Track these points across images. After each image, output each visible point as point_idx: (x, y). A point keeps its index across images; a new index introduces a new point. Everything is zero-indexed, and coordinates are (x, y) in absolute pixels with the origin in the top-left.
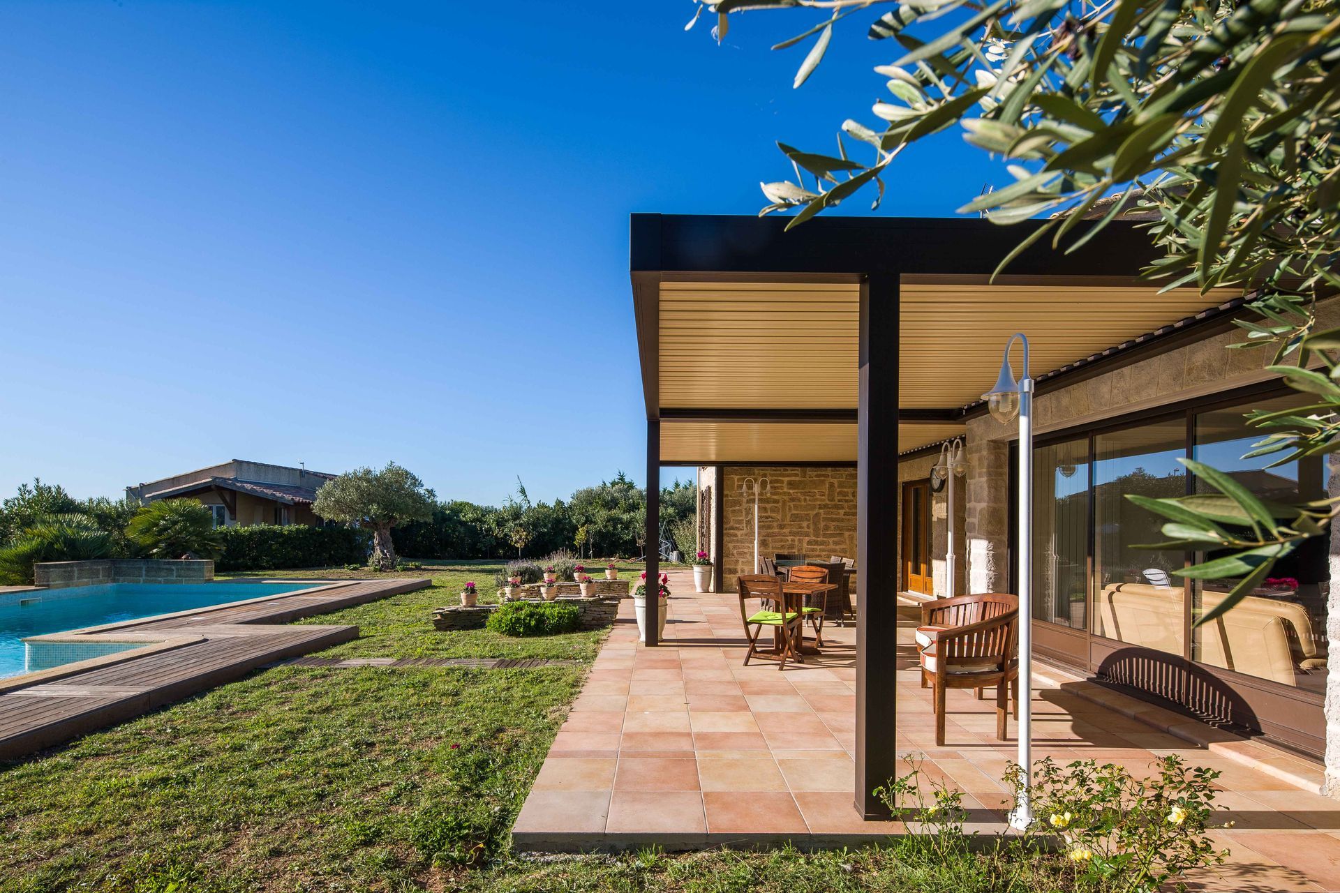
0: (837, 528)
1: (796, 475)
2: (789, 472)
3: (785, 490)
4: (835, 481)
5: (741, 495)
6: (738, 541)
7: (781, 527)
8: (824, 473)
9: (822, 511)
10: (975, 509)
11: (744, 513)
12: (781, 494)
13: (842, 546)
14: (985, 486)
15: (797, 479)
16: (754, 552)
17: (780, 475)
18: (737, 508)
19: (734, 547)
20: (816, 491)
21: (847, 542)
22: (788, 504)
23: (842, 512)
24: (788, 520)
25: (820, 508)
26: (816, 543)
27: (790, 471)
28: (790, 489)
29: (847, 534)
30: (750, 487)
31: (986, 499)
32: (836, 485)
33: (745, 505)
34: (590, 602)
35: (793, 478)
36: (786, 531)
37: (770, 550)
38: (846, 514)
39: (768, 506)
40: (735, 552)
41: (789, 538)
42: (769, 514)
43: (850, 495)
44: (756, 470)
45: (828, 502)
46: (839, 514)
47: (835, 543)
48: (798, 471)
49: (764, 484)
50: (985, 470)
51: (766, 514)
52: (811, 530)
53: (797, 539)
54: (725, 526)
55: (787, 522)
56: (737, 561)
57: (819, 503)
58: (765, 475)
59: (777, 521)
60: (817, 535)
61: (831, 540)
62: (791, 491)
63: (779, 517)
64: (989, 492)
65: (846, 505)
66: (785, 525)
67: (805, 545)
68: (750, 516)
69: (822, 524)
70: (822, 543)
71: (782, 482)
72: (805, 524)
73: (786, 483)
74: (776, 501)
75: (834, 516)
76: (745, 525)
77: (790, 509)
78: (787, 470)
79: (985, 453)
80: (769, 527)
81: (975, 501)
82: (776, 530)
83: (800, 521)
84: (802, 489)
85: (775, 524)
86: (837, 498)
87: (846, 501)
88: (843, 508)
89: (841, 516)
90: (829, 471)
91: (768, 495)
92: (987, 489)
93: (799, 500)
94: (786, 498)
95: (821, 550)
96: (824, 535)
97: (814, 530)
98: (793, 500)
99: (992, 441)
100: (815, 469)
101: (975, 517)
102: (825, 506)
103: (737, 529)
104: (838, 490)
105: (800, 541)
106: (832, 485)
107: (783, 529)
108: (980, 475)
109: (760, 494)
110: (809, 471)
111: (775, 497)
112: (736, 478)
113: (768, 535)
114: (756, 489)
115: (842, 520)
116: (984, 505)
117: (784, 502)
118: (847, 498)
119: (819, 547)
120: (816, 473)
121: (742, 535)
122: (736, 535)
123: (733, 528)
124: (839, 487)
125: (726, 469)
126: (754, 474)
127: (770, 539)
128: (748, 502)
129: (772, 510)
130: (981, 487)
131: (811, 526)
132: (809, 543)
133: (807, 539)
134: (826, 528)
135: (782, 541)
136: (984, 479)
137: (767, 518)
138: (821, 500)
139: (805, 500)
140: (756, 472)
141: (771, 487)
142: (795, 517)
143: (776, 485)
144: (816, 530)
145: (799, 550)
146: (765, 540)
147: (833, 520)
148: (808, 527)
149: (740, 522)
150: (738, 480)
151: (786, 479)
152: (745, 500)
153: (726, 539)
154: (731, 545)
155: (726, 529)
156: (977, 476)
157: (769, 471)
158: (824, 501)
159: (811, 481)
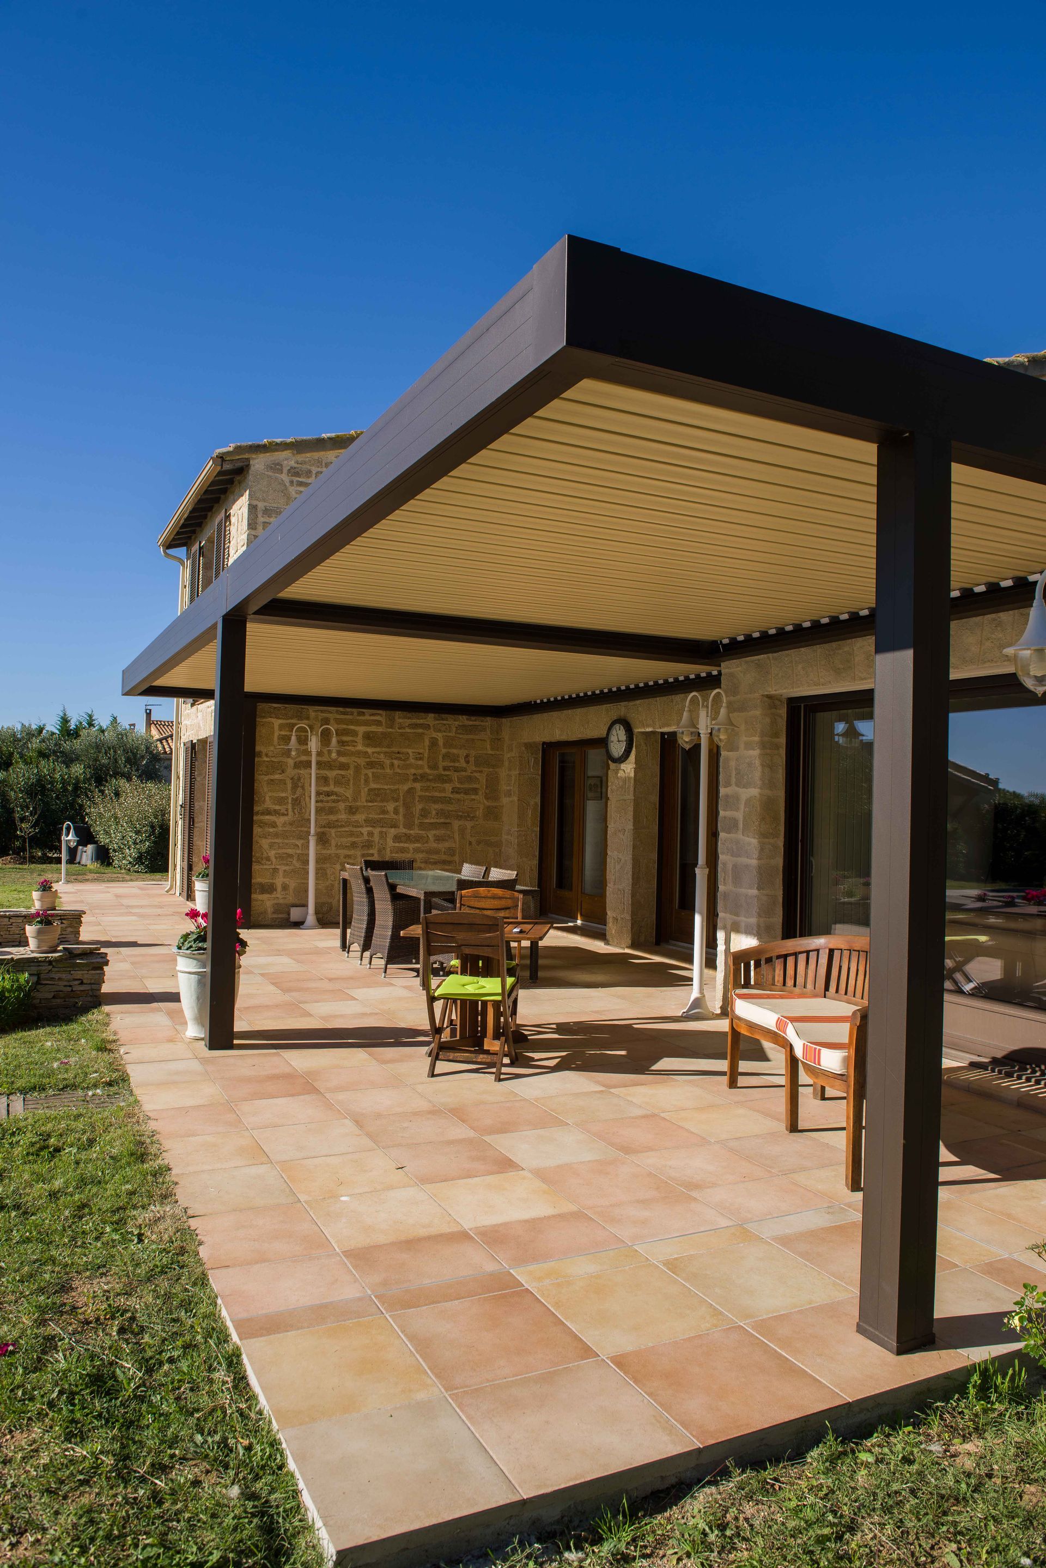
0: (440, 813)
1: (378, 723)
2: (367, 717)
3: (360, 747)
4: (439, 736)
5: (287, 753)
6: (276, 835)
7: (352, 810)
8: (421, 721)
9: (418, 786)
10: (737, 798)
11: (289, 785)
12: (353, 754)
13: (447, 845)
14: (757, 762)
15: (380, 729)
16: (308, 855)
17: (352, 722)
18: (277, 777)
19: (271, 846)
20: (410, 751)
21: (457, 837)
22: (364, 771)
23: (448, 787)
24: (364, 799)
25: (415, 780)
26: (408, 838)
27: (368, 715)
28: (368, 746)
29: (456, 824)
30: (303, 741)
31: (759, 783)
32: (441, 743)
33: (291, 772)
34: (50, 963)
35: (373, 728)
36: (360, 817)
37: (332, 851)
38: (455, 791)
39: (331, 774)
40: (272, 854)
41: (365, 830)
42: (331, 788)
43: (462, 760)
44: (312, 711)
45: (428, 771)
46: (444, 790)
47: (438, 839)
48: (381, 716)
49: (325, 737)
50: (757, 739)
51: (326, 789)
52: (401, 817)
53: (376, 831)
54: (256, 809)
55: (362, 802)
56: (275, 870)
57: (413, 771)
58: (326, 721)
59: (344, 801)
60: (409, 826)
61: (431, 834)
62: (370, 750)
63: (349, 794)
64: (763, 772)
65: (455, 776)
66: (357, 808)
67: (390, 843)
68: (299, 791)
69: (419, 806)
70: (418, 839)
71: (355, 734)
72: (390, 807)
73: (360, 735)
74: (344, 767)
75: (437, 794)
76: (290, 807)
77: (366, 781)
78: (363, 714)
79: (758, 712)
80: (332, 811)
81: (737, 785)
82: (343, 816)
83: (382, 801)
84: (388, 747)
85: (342, 806)
86: (441, 764)
87: (456, 770)
88: (450, 781)
89: (448, 794)
90: (430, 719)
91: (334, 755)
92: (759, 768)
93: (382, 766)
94: (362, 761)
95: (416, 850)
96: (421, 826)
97: (405, 816)
98: (371, 765)
99: (770, 697)
100: (409, 715)
101: (737, 809)
102: (423, 777)
103: (276, 813)
104: (444, 751)
105: (383, 835)
106: (434, 743)
107: (354, 813)
108: (748, 746)
109: (319, 754)
110: (400, 718)
111: (343, 759)
112: (277, 723)
113: (330, 825)
114: (314, 744)
115: (448, 801)
116: (754, 792)
117: (358, 768)
118: (457, 764)
119: (411, 846)
120: (409, 722)
121: (284, 824)
122: (274, 825)
123: (268, 812)
124: (445, 745)
125: (261, 706)
126: (308, 718)
127: (333, 831)
128: (298, 765)
129: (338, 782)
130: (750, 765)
131: (401, 810)
132: (397, 838)
133: (393, 831)
134: (425, 813)
135: (352, 834)
136: (756, 752)
137: (328, 794)
138: (417, 767)
139: (392, 765)
140: (312, 714)
141: (338, 742)
142: (375, 795)
143: (345, 738)
144: (409, 816)
145: (379, 851)
146: (323, 833)
147: (435, 800)
148: (396, 811)
149: (281, 801)
150: (281, 727)
151: (361, 730)
152: (291, 762)
153: (257, 830)
154: (265, 843)
155: (258, 813)
156: (742, 746)
157: (333, 713)
158: (421, 767)
159: (402, 734)
